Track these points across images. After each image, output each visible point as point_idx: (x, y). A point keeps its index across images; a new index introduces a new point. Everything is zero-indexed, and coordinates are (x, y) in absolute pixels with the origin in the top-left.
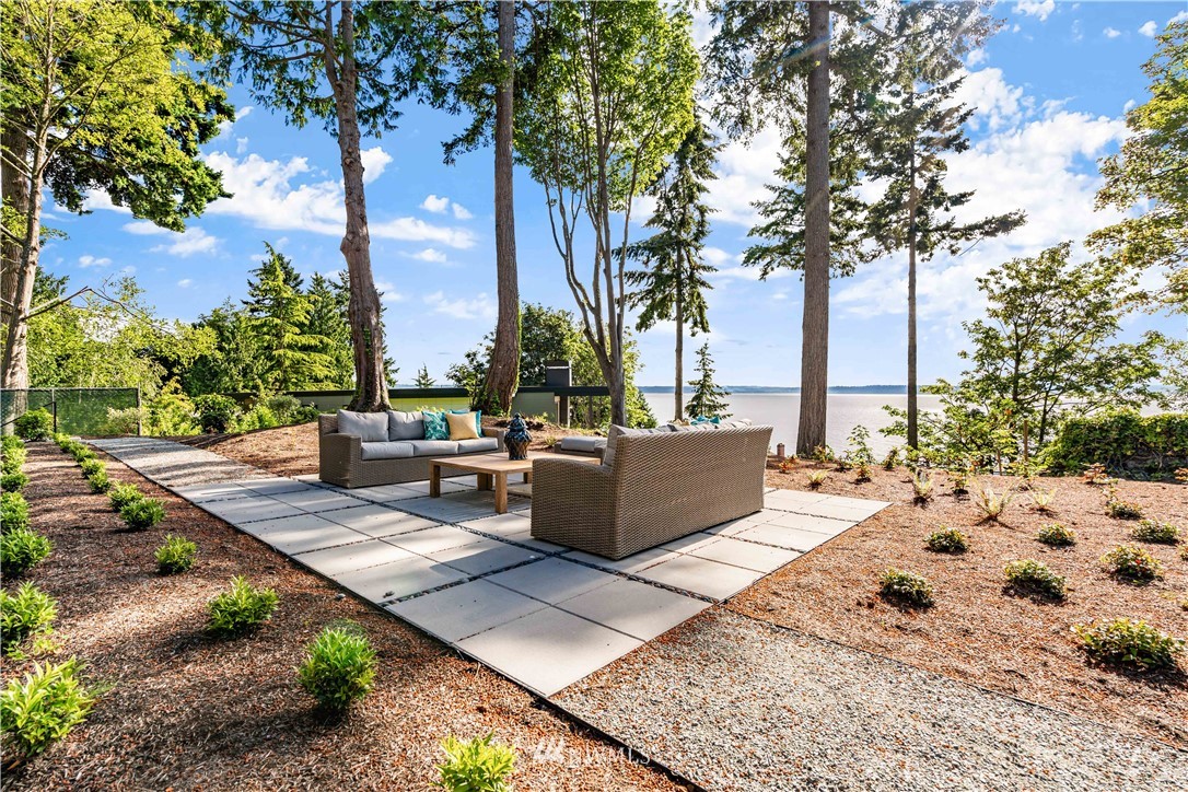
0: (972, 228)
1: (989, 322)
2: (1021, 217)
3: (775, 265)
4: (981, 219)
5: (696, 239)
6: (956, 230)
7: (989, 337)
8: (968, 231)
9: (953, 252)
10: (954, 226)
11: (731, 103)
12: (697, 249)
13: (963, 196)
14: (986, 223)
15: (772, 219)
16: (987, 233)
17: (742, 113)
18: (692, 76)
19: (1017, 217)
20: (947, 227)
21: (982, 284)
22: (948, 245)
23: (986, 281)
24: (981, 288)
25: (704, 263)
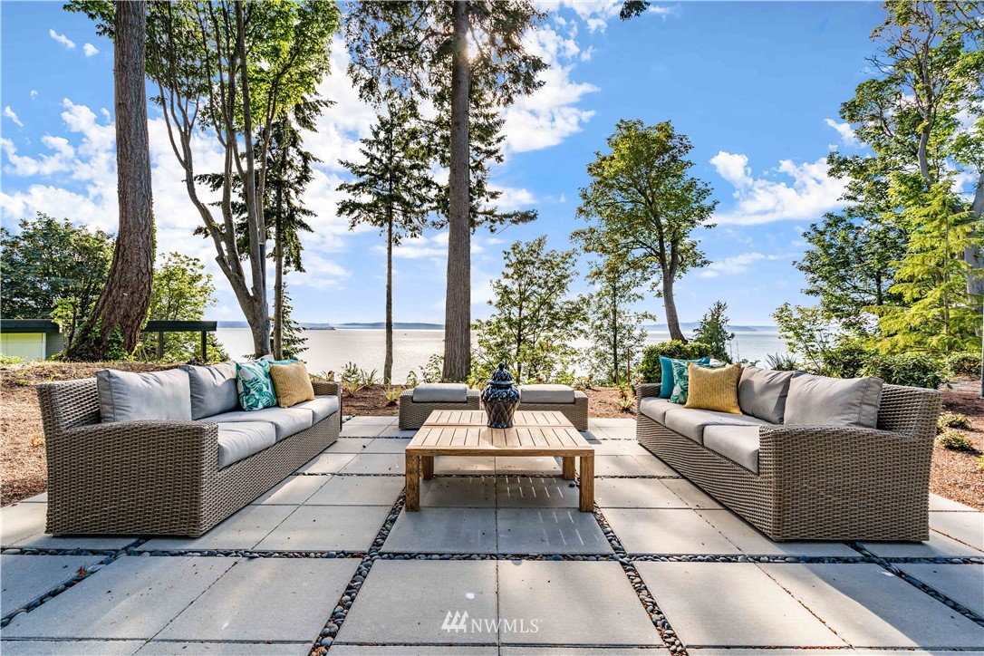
0: (506, 216)
1: (505, 282)
2: (535, 215)
3: (361, 219)
4: (511, 211)
5: (299, 183)
6: (496, 216)
7: (506, 292)
8: (502, 218)
9: (492, 231)
10: (496, 213)
11: (364, 66)
12: (297, 192)
13: (497, 193)
14: (515, 214)
15: (362, 180)
16: (514, 222)
17: (372, 80)
18: (334, 26)
19: (532, 214)
20: (491, 213)
21: (506, 256)
22: (488, 226)
23: (509, 253)
24: (505, 258)
25: (304, 207)
